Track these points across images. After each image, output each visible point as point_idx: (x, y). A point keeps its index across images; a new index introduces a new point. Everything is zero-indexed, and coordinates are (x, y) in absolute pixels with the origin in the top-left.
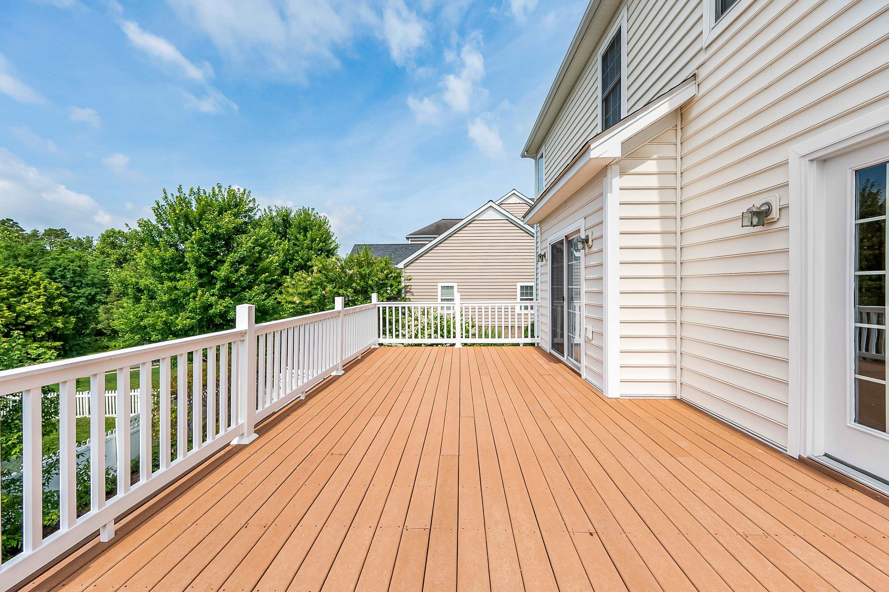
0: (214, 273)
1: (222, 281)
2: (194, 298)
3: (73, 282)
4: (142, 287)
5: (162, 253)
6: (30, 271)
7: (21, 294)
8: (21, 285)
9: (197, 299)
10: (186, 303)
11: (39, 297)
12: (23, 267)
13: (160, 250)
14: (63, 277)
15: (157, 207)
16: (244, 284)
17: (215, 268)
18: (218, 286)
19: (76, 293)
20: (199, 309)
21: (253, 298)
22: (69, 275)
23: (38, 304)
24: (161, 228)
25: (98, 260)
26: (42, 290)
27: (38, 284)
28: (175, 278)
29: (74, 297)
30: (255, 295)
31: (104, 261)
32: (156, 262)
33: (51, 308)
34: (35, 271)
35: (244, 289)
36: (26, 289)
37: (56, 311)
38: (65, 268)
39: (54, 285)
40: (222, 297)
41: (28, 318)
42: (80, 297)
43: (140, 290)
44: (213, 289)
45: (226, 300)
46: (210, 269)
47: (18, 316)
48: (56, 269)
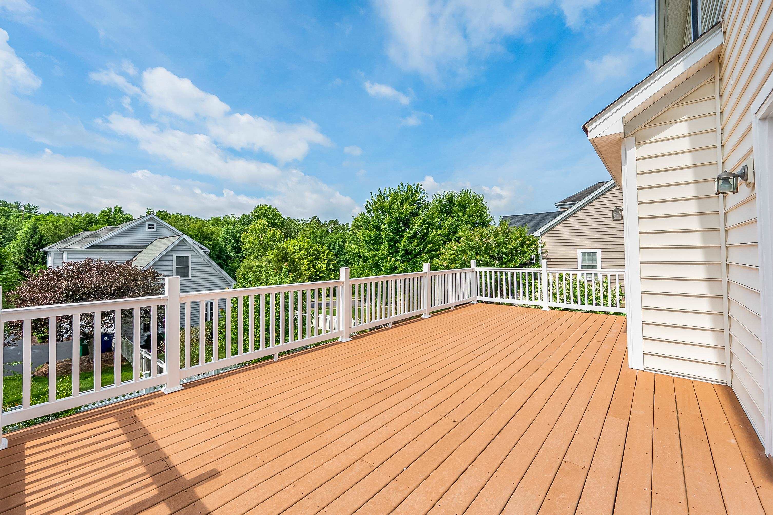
0: (398, 245)
1: (403, 250)
2: (386, 262)
3: (339, 251)
4: (361, 255)
5: (370, 233)
6: (321, 245)
7: (318, 259)
8: (318, 253)
9: (388, 263)
10: (382, 265)
11: (324, 260)
12: (319, 243)
13: (369, 231)
14: (334, 248)
15: (367, 204)
16: (416, 252)
17: (398, 242)
18: (400, 254)
19: (340, 258)
20: (389, 269)
21: (422, 262)
22: (337, 247)
23: (324, 264)
24: (370, 217)
25: (351, 237)
26: (326, 256)
27: (324, 253)
28: (377, 249)
29: (339, 260)
30: (423, 260)
31: (354, 238)
32: (367, 239)
33: (329, 267)
34: (323, 245)
35: (416, 256)
36: (319, 255)
37: (331, 269)
38: (335, 243)
39: (331, 253)
40: (403, 262)
41: (320, 272)
42: (341, 260)
43: (360, 257)
44: (398, 256)
45: (405, 263)
46: (395, 243)
47: (316, 271)
48: (332, 243)
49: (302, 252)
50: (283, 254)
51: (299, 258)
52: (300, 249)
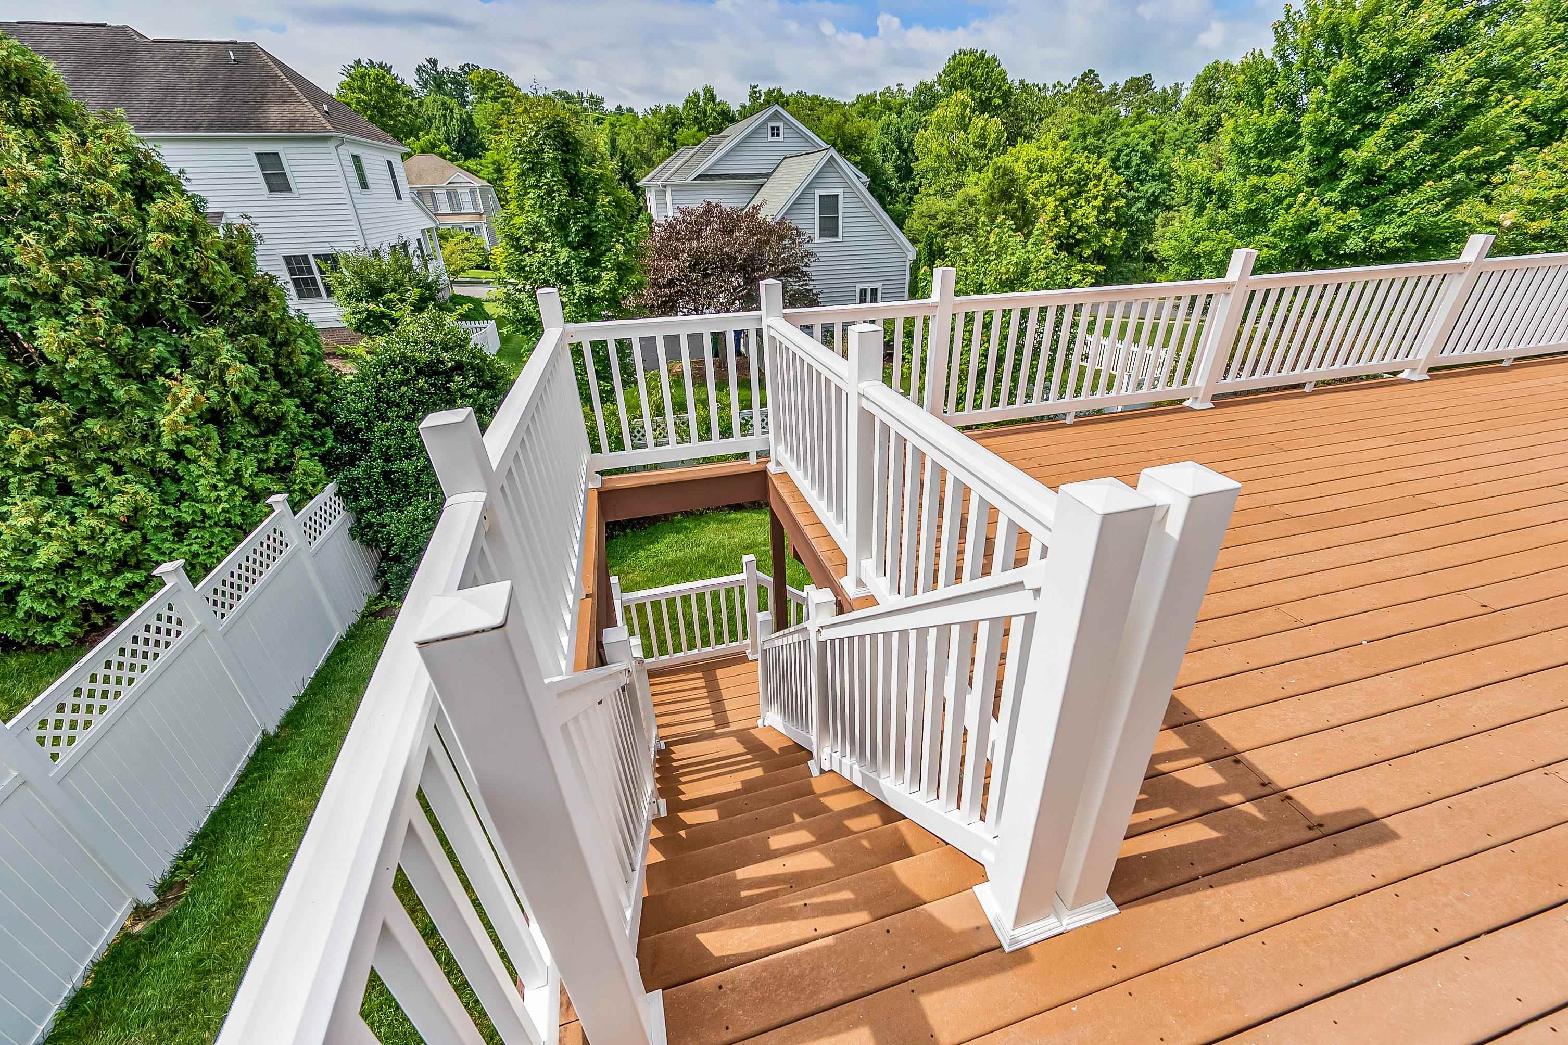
0: (1347, 155)
1: (1357, 171)
2: (1290, 206)
3: (1138, 172)
4: (1214, 187)
6: (1094, 157)
7: (1079, 193)
8: (1083, 180)
9: (1292, 211)
10: (1272, 217)
11: (1095, 198)
12: (1089, 151)
13: (1262, 112)
14: (1128, 165)
15: (1283, 19)
16: (1405, 175)
17: (1353, 144)
18: (1343, 184)
19: (1137, 191)
20: (1291, 229)
21: (1412, 209)
22: (1135, 161)
23: (1094, 207)
24: (1279, 65)
25: (1181, 129)
26: (1101, 188)
27: (1098, 177)
28: (1270, 167)
29: (1134, 197)
30: (1420, 202)
31: (1187, 130)
32: (1249, 139)
33: (1105, 215)
34: (1100, 157)
35: (1398, 189)
36: (1086, 185)
37: (1109, 220)
38: (1133, 150)
39: (1117, 179)
40: (1343, 206)
41: (1080, 229)
42: (1140, 197)
43: (1209, 192)
44: (1333, 190)
45: (1350, 212)
46: (1338, 148)
47: (1071, 227)
48: (1122, 151)
49: (1046, 177)
50: (1000, 184)
51: (1035, 193)
52: (1042, 169)
